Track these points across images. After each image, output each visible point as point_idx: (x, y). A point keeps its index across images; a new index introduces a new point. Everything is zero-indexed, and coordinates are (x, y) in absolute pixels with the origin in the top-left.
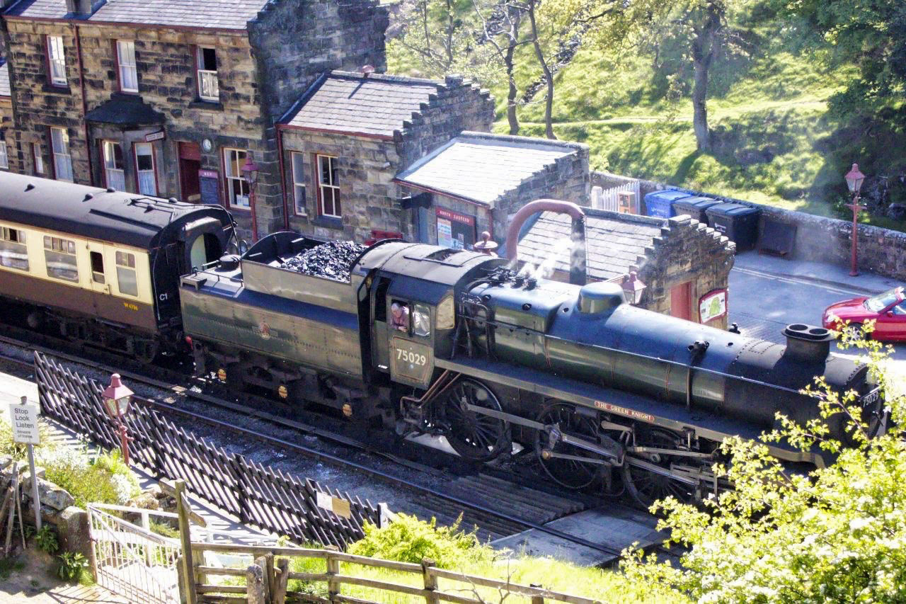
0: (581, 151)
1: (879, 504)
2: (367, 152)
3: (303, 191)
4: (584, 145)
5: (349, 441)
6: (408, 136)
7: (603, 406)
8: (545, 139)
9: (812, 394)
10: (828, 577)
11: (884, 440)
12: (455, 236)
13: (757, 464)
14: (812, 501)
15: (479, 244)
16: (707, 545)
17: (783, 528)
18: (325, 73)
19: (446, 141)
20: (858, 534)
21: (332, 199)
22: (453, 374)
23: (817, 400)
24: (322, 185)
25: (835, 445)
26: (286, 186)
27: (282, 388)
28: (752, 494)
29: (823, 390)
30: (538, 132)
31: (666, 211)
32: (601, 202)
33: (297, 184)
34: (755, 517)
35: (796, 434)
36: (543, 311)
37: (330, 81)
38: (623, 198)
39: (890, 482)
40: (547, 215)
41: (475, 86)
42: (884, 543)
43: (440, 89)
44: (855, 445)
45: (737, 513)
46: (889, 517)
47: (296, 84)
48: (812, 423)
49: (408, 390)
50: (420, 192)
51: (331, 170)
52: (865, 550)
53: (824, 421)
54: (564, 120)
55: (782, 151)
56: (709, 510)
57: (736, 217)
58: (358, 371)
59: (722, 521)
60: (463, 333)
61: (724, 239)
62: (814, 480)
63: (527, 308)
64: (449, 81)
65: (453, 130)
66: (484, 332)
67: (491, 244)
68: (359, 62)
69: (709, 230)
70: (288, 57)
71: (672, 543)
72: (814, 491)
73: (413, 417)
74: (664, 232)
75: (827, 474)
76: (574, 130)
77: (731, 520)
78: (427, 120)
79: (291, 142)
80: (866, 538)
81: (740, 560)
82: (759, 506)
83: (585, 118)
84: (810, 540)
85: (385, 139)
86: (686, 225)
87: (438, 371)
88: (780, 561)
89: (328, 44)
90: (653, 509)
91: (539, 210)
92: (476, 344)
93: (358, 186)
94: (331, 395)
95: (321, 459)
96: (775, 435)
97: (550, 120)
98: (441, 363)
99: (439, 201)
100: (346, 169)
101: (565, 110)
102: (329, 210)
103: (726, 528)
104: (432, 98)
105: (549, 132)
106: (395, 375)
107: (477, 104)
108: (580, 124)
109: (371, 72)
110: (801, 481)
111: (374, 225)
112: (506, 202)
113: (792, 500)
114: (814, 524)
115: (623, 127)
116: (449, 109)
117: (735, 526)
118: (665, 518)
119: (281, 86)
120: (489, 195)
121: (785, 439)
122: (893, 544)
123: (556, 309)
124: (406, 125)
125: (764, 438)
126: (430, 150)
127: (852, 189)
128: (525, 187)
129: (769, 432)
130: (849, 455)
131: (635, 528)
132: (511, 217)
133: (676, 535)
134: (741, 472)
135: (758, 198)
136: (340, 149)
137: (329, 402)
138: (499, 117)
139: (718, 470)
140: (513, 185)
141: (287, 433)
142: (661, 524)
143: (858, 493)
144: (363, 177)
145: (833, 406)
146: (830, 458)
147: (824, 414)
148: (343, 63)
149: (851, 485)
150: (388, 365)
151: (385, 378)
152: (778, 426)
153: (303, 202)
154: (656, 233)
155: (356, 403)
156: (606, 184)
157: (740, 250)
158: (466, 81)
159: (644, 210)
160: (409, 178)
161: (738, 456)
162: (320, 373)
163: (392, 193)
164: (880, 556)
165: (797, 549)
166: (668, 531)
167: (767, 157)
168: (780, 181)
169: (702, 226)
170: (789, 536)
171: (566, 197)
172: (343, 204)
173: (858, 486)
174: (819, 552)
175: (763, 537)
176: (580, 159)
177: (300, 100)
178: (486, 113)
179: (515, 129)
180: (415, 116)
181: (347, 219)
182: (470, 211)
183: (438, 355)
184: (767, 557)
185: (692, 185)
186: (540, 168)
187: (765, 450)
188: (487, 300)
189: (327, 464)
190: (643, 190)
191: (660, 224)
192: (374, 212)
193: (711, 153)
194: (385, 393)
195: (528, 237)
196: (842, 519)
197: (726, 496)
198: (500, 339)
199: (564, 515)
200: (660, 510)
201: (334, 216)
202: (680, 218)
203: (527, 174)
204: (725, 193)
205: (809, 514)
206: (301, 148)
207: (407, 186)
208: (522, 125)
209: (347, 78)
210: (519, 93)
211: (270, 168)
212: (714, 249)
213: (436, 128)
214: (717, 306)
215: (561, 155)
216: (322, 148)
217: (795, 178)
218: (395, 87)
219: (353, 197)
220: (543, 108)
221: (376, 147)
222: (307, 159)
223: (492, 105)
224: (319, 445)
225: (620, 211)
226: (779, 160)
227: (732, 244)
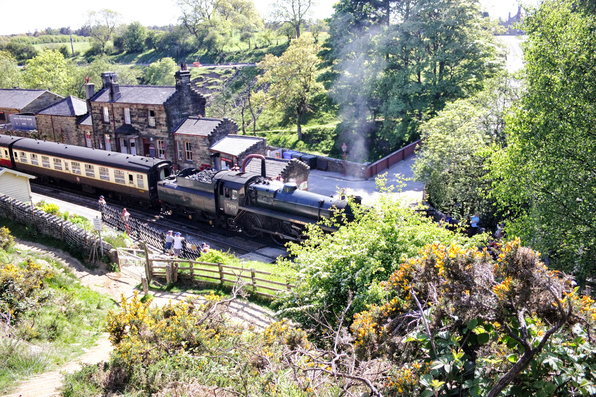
0: (264, 140)
1: (351, 242)
2: (200, 141)
3: (180, 152)
4: (265, 138)
5: (196, 228)
6: (212, 136)
7: (292, 220)
8: (253, 136)
9: (332, 210)
10: (337, 264)
11: (353, 223)
12: (226, 165)
13: (316, 231)
14: (332, 242)
15: (234, 168)
16: (302, 255)
17: (323, 250)
18: (187, 117)
19: (223, 137)
20: (345, 250)
21: (189, 155)
22: (245, 211)
23: (333, 212)
24: (186, 151)
25: (338, 225)
26: (176, 151)
27: (190, 216)
28: (314, 240)
29: (335, 209)
30: (251, 134)
31: (290, 157)
32: (270, 155)
33: (179, 151)
34: (315, 247)
35: (327, 222)
36: (273, 191)
37: (188, 120)
38: (277, 154)
39: (354, 235)
40: (253, 159)
41: (232, 121)
42: (353, 253)
43: (222, 122)
44: (344, 225)
45: (310, 246)
46: (354, 245)
47: (178, 121)
48: (332, 218)
49: (230, 216)
50: (216, 152)
51: (189, 146)
52: (347, 255)
53: (335, 218)
54: (259, 131)
55: (323, 140)
56: (302, 245)
57: (310, 159)
58: (214, 211)
59: (306, 248)
60: (247, 199)
61: (307, 165)
62: (332, 235)
63: (267, 191)
64: (224, 119)
65: (225, 134)
66: (254, 198)
67: (238, 168)
68: (197, 114)
69: (302, 163)
70: (176, 112)
71: (292, 255)
72: (332, 239)
73: (232, 224)
74: (289, 164)
75: (336, 234)
76: (262, 134)
77: (308, 248)
78: (218, 131)
79: (177, 138)
80: (347, 252)
81: (311, 259)
82: (317, 243)
83: (265, 130)
84: (331, 253)
85: (205, 137)
86: (295, 162)
87: (240, 210)
88: (323, 259)
89: (188, 109)
90: (286, 245)
91: (252, 157)
92: (251, 202)
93: (197, 151)
94: (205, 218)
95: (188, 233)
96: (321, 222)
97: (255, 131)
98: (241, 208)
99: (222, 155)
100: (193, 146)
101: (259, 128)
102: (188, 158)
103: (307, 250)
104: (219, 124)
105: (255, 134)
106: (226, 211)
107: (233, 126)
108: (264, 132)
109: (200, 116)
110: (328, 235)
111: (202, 163)
112: (242, 155)
113: (326, 241)
114: (332, 248)
115: (277, 133)
116: (224, 128)
117: (310, 249)
118: (289, 248)
119: (174, 121)
120: (237, 153)
121: (324, 223)
122: (355, 253)
123: (276, 191)
124: (212, 132)
125: (318, 223)
126: (219, 140)
127: (344, 150)
128: (247, 151)
129: (319, 221)
130: (342, 228)
131: (281, 251)
132: (243, 160)
133: (293, 253)
134: (312, 234)
135: (316, 154)
136: (192, 140)
137: (205, 220)
138: (239, 130)
139: (304, 233)
140: (244, 150)
141: (177, 225)
142: (288, 250)
143: (345, 239)
144: (199, 148)
145: (337, 214)
146: (337, 229)
147: (335, 216)
148: (193, 114)
149: (343, 236)
150: (224, 208)
151: (223, 212)
152: (322, 219)
153: (181, 156)
154: (287, 164)
155: (213, 220)
156: (272, 150)
157: (311, 169)
158: (229, 119)
159: (283, 157)
160: (212, 148)
161: (310, 229)
162: (202, 211)
163: (208, 153)
164: (351, 257)
165: (327, 255)
166: (290, 252)
167: (319, 141)
168: (323, 148)
169: (300, 162)
170: (326, 252)
171: (260, 154)
172: (193, 156)
173: (345, 236)
174: (334, 256)
175: (318, 252)
176: (263, 143)
177: (179, 125)
178: (235, 129)
179: (244, 133)
180: (214, 130)
181: (194, 161)
182: (231, 158)
183: (240, 205)
184: (319, 258)
185: (296, 149)
186: (252, 145)
187: (318, 227)
188: (255, 188)
189: (189, 234)
190: (283, 151)
191: (288, 161)
192: (202, 158)
193: (302, 140)
194: (223, 217)
195: (248, 165)
196: (340, 246)
197: (307, 241)
198: (259, 200)
199: (261, 248)
200: (288, 245)
201: (190, 160)
202: (294, 159)
203: (248, 147)
204: (307, 152)
205: (331, 245)
206: (180, 140)
207: (212, 151)
208: (246, 132)
209: (194, 119)
210: (245, 123)
211: (171, 145)
212: (303, 168)
213: (220, 133)
214: (304, 185)
215: (258, 141)
216: (186, 140)
217: (327, 147)
218: (208, 121)
219: (196, 154)
220: (253, 127)
221: (202, 139)
222: (182, 143)
223: (237, 126)
224: (187, 229)
225: (276, 158)
226: (323, 142)
227: (309, 167)
